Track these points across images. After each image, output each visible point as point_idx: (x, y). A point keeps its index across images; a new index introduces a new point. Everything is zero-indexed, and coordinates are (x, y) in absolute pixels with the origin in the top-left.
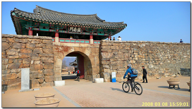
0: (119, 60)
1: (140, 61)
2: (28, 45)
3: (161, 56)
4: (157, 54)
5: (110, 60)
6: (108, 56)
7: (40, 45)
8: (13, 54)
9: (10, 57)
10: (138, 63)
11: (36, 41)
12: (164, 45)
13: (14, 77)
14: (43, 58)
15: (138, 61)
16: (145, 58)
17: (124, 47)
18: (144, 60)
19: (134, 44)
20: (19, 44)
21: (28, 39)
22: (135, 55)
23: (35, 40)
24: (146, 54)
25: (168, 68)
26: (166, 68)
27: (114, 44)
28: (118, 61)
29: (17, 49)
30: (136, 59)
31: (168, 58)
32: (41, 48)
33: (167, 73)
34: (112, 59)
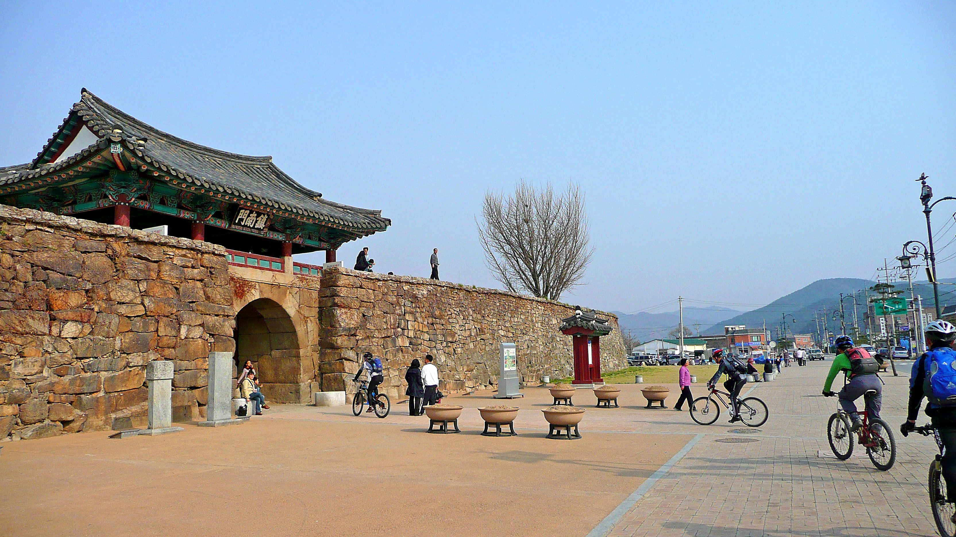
0: (377, 334)
1: (419, 341)
2: (167, 268)
3: (457, 327)
4: (450, 320)
5: (358, 334)
6: (353, 322)
7: (196, 271)
8: (127, 300)
9: (123, 310)
10: (415, 347)
11: (184, 256)
12: (461, 294)
13: (136, 382)
14: (211, 320)
15: (414, 341)
16: (427, 332)
17: (386, 294)
18: (427, 337)
19: (406, 288)
20: (140, 264)
21: (166, 249)
22: (408, 321)
23: (184, 252)
24: (430, 320)
25: (471, 367)
26: (468, 366)
27: (365, 283)
28: (374, 339)
29: (139, 281)
30: (411, 334)
31: (470, 335)
32: (199, 284)
33: (470, 379)
34: (362, 331)
